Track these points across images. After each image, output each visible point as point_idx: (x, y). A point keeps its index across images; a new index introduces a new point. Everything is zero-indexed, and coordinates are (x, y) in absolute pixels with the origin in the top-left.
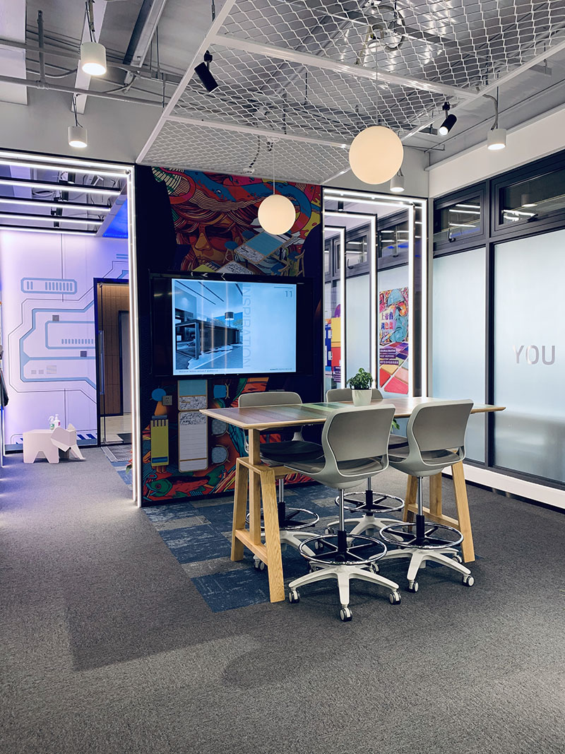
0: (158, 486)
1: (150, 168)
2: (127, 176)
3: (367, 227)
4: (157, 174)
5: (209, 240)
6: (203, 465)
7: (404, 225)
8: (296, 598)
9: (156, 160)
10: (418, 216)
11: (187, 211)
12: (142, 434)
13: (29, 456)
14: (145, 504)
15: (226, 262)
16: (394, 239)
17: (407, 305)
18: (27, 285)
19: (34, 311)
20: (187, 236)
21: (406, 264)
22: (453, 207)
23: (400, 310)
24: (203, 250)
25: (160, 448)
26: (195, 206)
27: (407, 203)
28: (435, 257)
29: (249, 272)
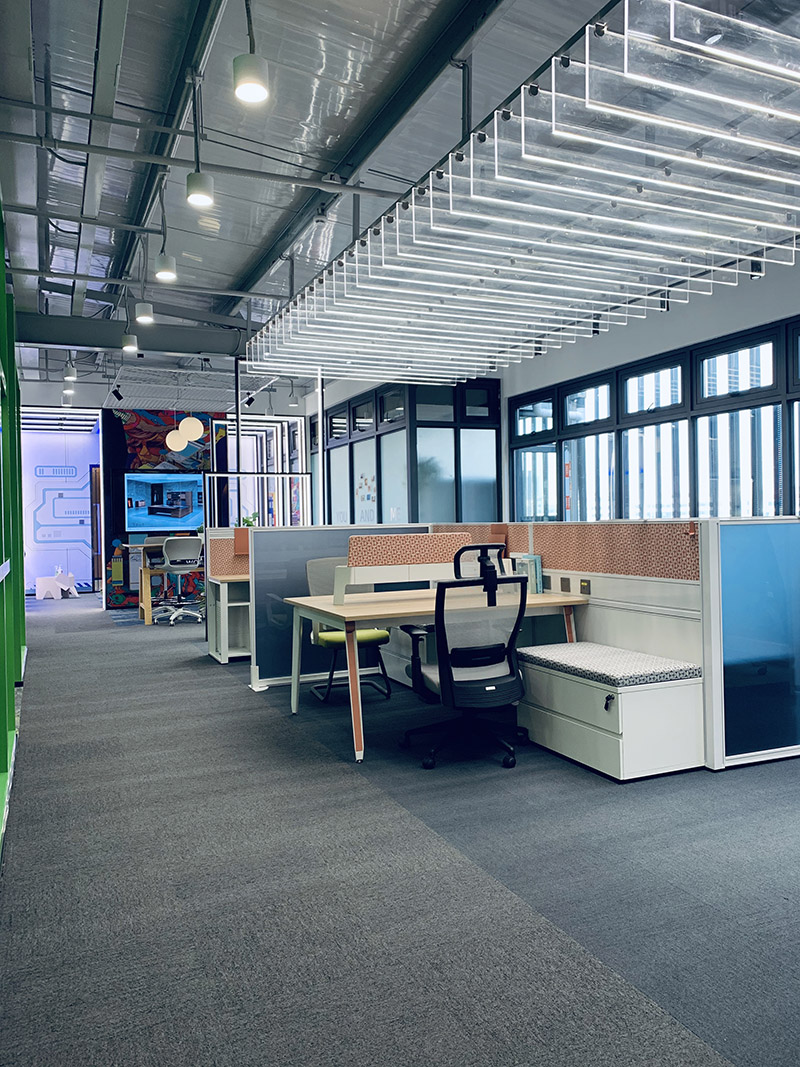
0: (117, 598)
1: (112, 410)
2: (98, 416)
4: (115, 413)
5: (149, 449)
9: (116, 406)
11: (135, 433)
12: (106, 567)
13: (40, 596)
14: (108, 608)
15: (161, 462)
18: (39, 471)
19: (44, 490)
20: (135, 448)
24: (145, 456)
25: (118, 575)
26: (140, 430)
29: (177, 468)
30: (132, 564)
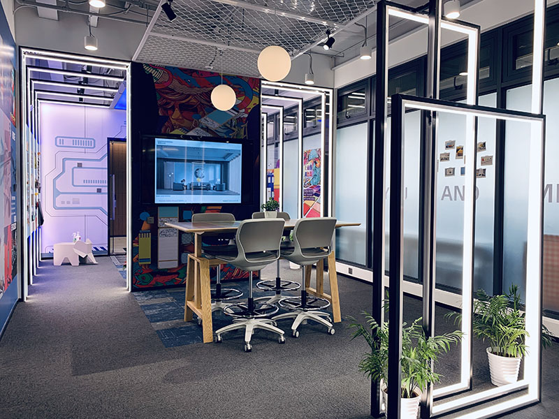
0: (143, 278)
1: (142, 64)
2: (127, 69)
3: (297, 106)
4: (146, 68)
5: (181, 113)
6: (175, 265)
7: (319, 106)
8: (219, 339)
9: (146, 59)
10: (327, 101)
11: (167, 93)
12: (132, 243)
13: (57, 261)
14: (133, 290)
15: (194, 128)
16: (315, 115)
17: (320, 160)
18: (59, 141)
19: (64, 160)
21: (320, 133)
22: (350, 94)
23: (316, 163)
24: (177, 120)
25: (145, 253)
26: (173, 90)
27: (321, 92)
28: (338, 128)
29: (210, 135)
30: (161, 240)
